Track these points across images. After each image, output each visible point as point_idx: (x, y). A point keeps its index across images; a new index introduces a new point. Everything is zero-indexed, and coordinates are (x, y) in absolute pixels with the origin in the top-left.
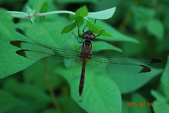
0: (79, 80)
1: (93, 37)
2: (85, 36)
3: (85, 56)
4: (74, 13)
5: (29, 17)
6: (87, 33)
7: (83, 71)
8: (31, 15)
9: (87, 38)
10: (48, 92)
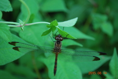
0: (54, 65)
1: (61, 38)
2: (57, 38)
3: (57, 51)
4: (49, 23)
5: (21, 26)
6: (58, 36)
7: (56, 60)
8: (22, 25)
9: (58, 39)
10: (34, 71)
